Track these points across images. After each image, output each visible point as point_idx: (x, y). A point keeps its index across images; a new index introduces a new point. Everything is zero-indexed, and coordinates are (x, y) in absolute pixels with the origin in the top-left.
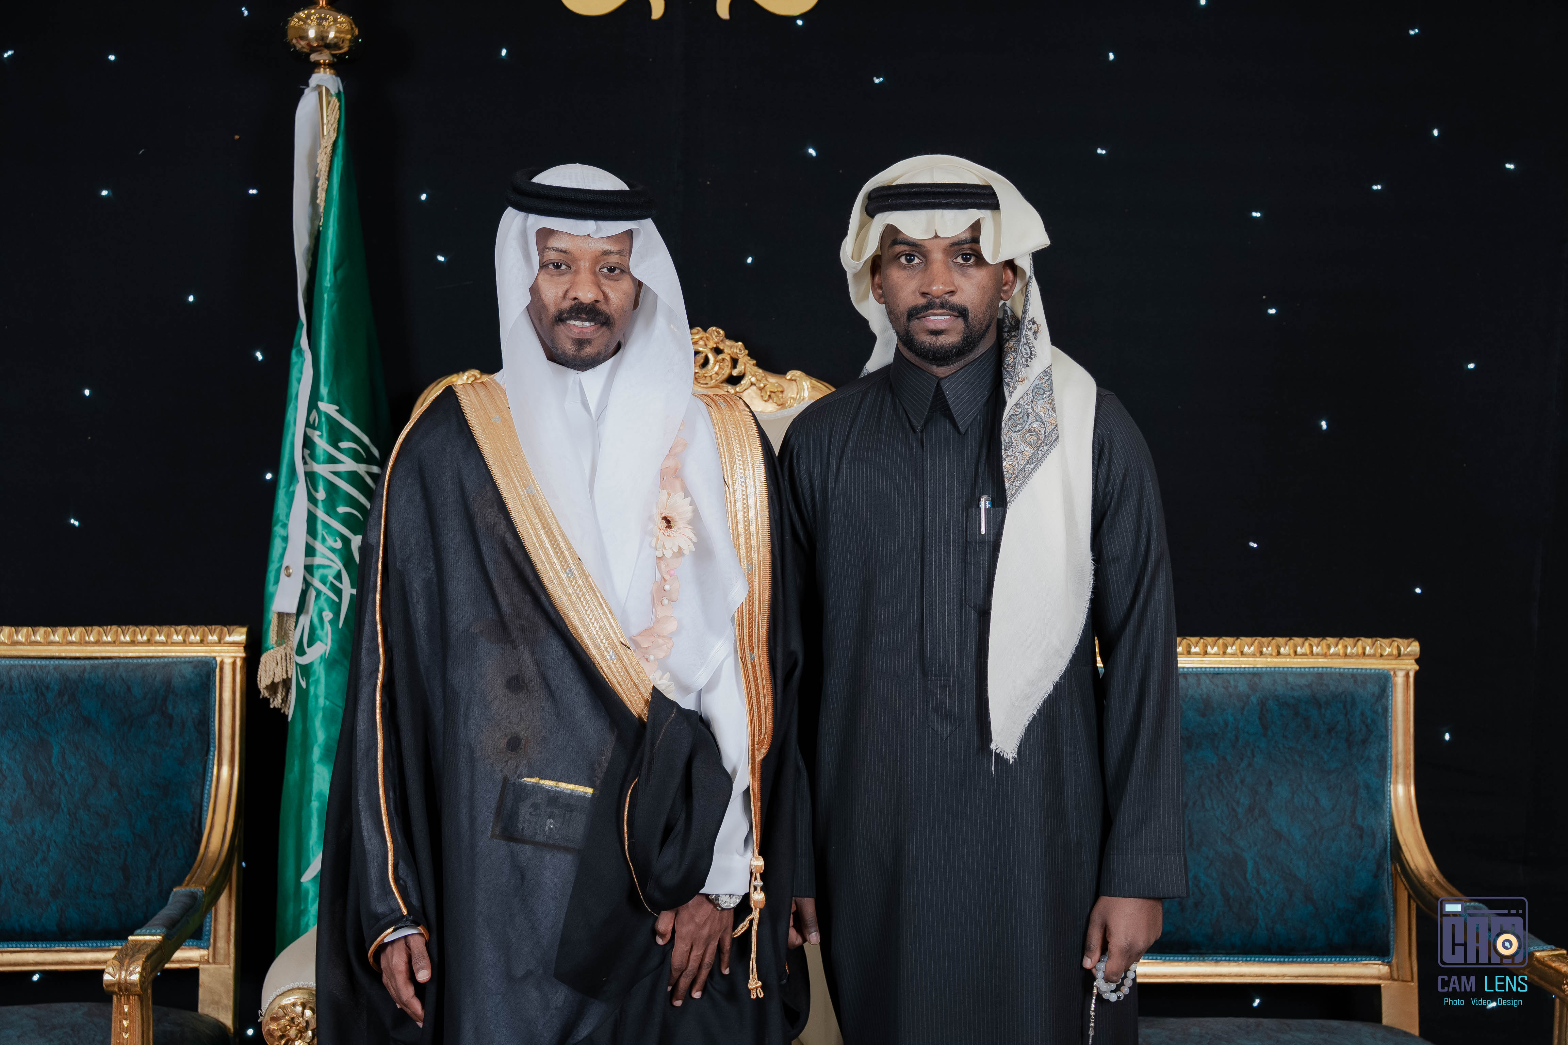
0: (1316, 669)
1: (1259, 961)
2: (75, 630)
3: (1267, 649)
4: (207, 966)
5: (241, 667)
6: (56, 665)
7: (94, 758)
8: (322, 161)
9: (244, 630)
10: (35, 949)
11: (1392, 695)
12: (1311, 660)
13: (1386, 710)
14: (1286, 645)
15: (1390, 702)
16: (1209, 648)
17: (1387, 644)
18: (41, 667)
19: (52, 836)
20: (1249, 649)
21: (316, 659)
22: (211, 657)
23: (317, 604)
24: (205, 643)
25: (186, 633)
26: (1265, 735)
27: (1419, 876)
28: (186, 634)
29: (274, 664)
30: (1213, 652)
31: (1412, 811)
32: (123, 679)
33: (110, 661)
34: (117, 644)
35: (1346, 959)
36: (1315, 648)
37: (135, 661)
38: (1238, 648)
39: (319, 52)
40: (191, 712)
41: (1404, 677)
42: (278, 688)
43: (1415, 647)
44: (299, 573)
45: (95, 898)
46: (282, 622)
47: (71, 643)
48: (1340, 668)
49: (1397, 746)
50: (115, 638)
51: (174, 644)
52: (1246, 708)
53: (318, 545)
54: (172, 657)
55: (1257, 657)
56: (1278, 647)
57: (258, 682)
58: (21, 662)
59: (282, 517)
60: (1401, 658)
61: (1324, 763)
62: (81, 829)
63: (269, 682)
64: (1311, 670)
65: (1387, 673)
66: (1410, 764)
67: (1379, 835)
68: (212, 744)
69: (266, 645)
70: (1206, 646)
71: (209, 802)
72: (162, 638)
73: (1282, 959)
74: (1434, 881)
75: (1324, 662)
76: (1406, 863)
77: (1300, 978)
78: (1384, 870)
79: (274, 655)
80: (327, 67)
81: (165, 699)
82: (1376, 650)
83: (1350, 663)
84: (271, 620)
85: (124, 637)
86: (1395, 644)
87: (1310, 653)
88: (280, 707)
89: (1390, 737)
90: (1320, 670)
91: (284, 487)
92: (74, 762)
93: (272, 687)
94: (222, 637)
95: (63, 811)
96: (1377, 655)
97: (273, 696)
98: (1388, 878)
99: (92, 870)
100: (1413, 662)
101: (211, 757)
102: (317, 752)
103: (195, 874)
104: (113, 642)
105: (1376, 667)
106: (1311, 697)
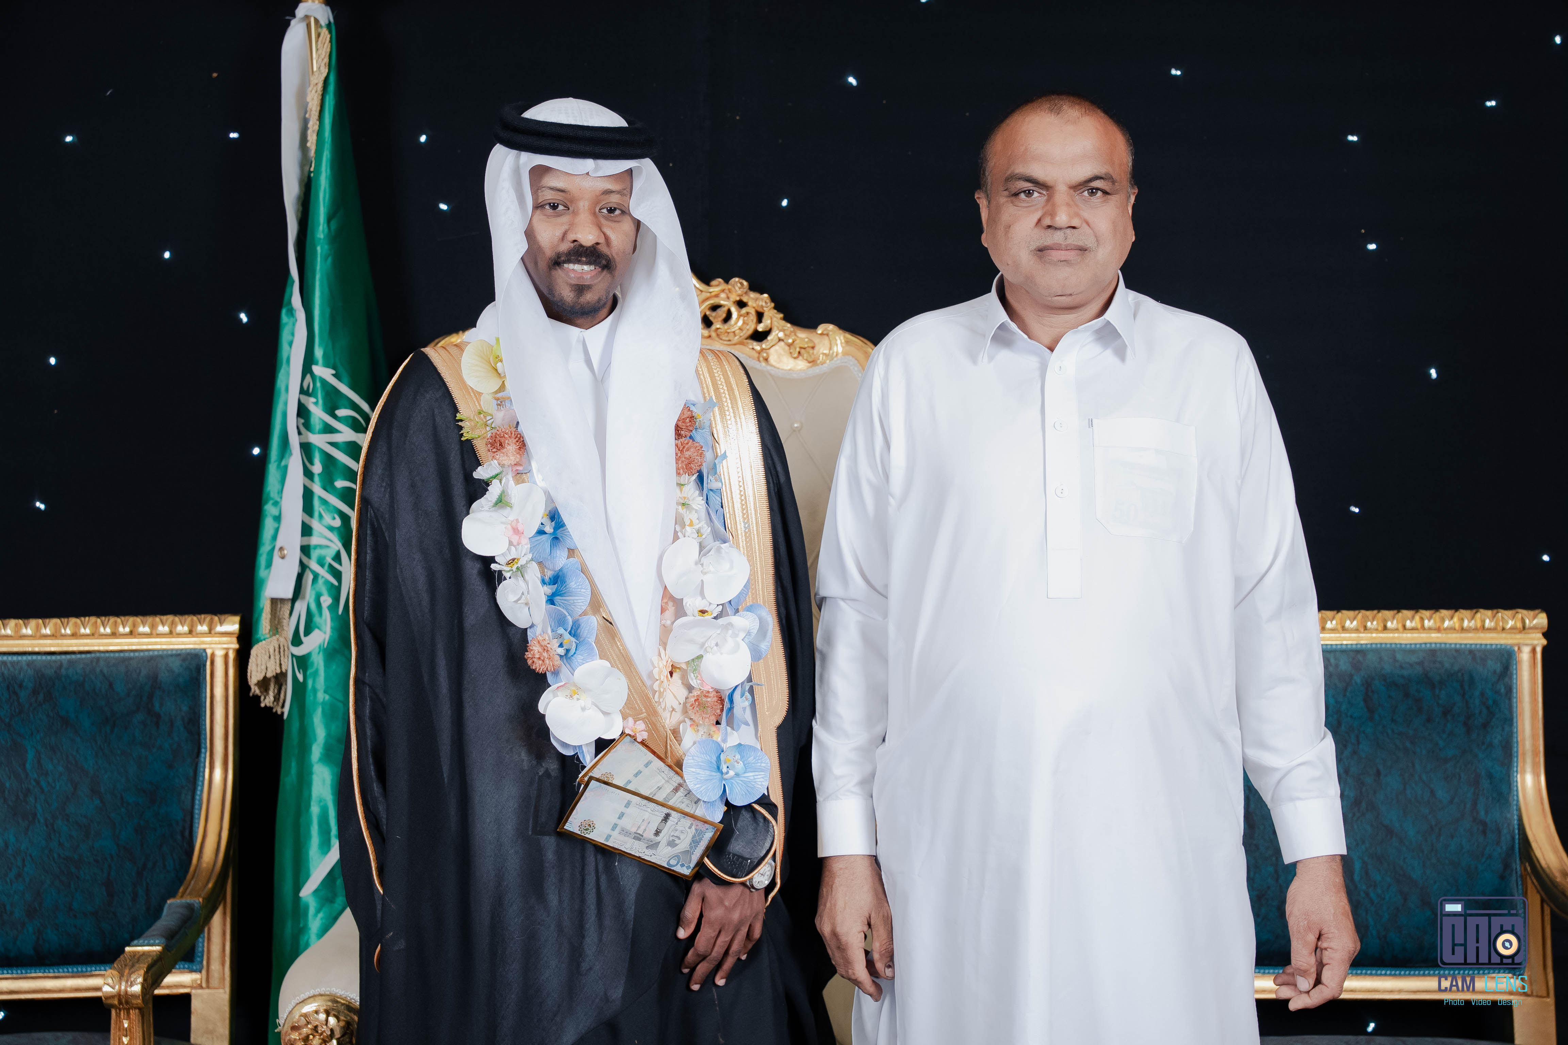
0: (1428, 646)
1: (1371, 974)
2: (49, 622)
3: (1372, 624)
4: (199, 992)
5: (233, 660)
6: (29, 660)
7: (73, 762)
8: (312, 100)
9: (237, 619)
11: (1516, 674)
12: (1423, 635)
13: (1509, 690)
14: (1394, 618)
15: (1515, 681)
17: (1510, 615)
18: (12, 663)
19: (27, 849)
20: (1352, 623)
21: (314, 649)
22: (200, 649)
23: (314, 589)
24: (194, 633)
25: (173, 623)
26: (1371, 719)
27: (1551, 875)
28: (173, 625)
29: (266, 657)
31: (1542, 803)
32: (104, 675)
33: (88, 656)
34: (96, 636)
36: (1426, 622)
37: (117, 655)
38: (1339, 622)
40: (180, 710)
41: (1530, 652)
42: (270, 684)
43: (1542, 620)
44: (294, 554)
45: (75, 916)
46: (276, 608)
47: (45, 637)
48: (1456, 644)
49: (1523, 731)
50: (93, 630)
51: (160, 635)
52: (1350, 689)
53: (315, 524)
54: (158, 650)
55: (1361, 633)
56: (1385, 621)
57: (250, 677)
59: (274, 495)
60: (1525, 631)
61: (1440, 750)
62: (59, 841)
63: (260, 677)
64: (1423, 646)
65: (1510, 648)
66: (1539, 752)
67: (1505, 831)
68: (203, 745)
69: (259, 635)
71: (200, 809)
72: (146, 629)
73: (1398, 972)
75: (1438, 638)
76: (1536, 862)
77: (1418, 993)
78: (1512, 871)
79: (266, 647)
81: (151, 696)
82: (1497, 623)
83: (1467, 638)
84: (263, 608)
85: (105, 629)
86: (1520, 616)
87: (1421, 627)
88: (271, 705)
89: (1515, 720)
90: (1433, 646)
91: (275, 462)
92: (50, 767)
93: (264, 683)
94: (212, 627)
95: (39, 822)
96: (1499, 628)
97: (265, 694)
98: (1517, 880)
99: (72, 886)
100: (1540, 635)
101: (202, 760)
102: (316, 751)
103: (188, 887)
104: (92, 634)
105: (1497, 642)
106: (1423, 676)
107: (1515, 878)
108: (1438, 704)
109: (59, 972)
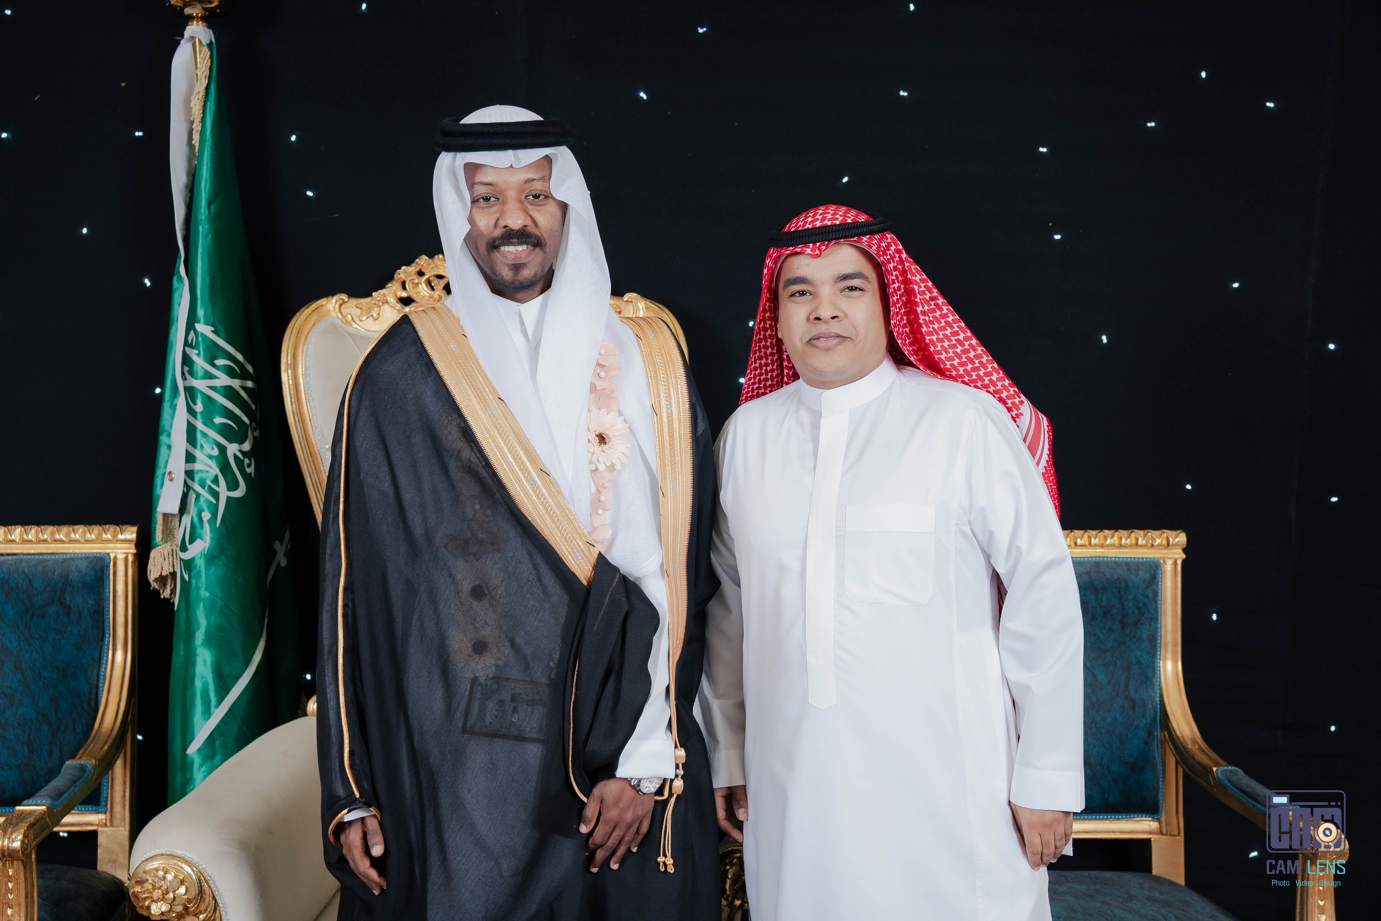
0: (1094, 559)
4: (104, 829)
5: (132, 562)
8: (196, 104)
9: (135, 529)
11: (1161, 582)
12: (1090, 551)
13: (1156, 594)
15: (1160, 587)
17: (1157, 535)
21: (198, 554)
22: (105, 553)
23: (197, 506)
24: (100, 540)
25: (83, 531)
27: (1184, 743)
29: (162, 559)
31: (1179, 684)
32: (25, 574)
33: (14, 557)
34: (21, 542)
35: (1120, 817)
37: (37, 557)
39: (191, 7)
40: (87, 603)
41: (1173, 564)
42: (167, 580)
43: (1182, 539)
44: (180, 477)
45: (2, 768)
46: (167, 522)
48: (1115, 558)
49: (1166, 627)
50: (19, 538)
51: (71, 541)
53: (197, 453)
54: (71, 554)
57: (148, 575)
59: (167, 428)
60: (1169, 548)
61: (1101, 642)
63: (157, 575)
64: (1090, 559)
65: (1157, 561)
66: (1178, 643)
67: (1150, 706)
68: (107, 631)
69: (154, 543)
71: (104, 683)
72: (61, 536)
74: (1197, 747)
75: (1104, 553)
76: (1173, 732)
78: (1154, 737)
79: (162, 551)
80: (200, 20)
81: (63, 591)
82: (1147, 541)
83: (1124, 553)
84: (157, 521)
85: (27, 536)
86: (1165, 535)
89: (1159, 618)
90: (1098, 559)
94: (115, 535)
96: (1149, 545)
97: (163, 588)
98: (1157, 745)
100: (1181, 551)
101: (106, 643)
102: (199, 637)
103: (88, 748)
104: (17, 540)
105: (1147, 556)
106: (1089, 583)
107: (1156, 742)
108: (1100, 605)
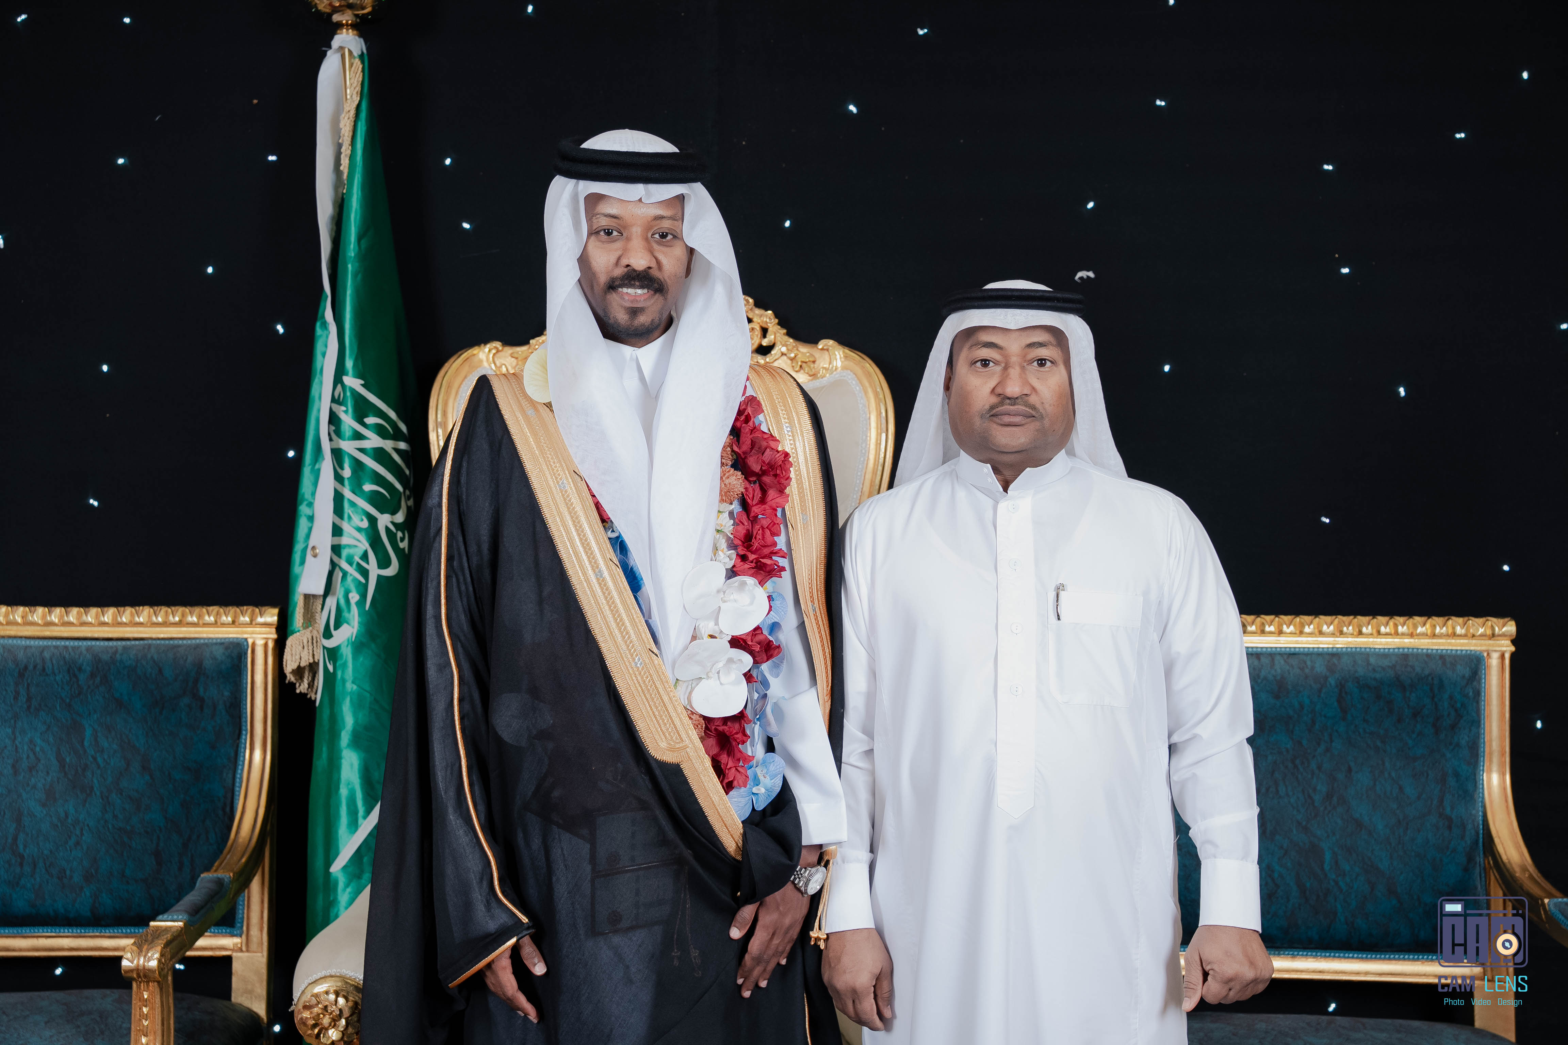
0: (1401, 650)
2: (107, 610)
3: (1348, 629)
4: (240, 954)
5: (271, 649)
6: (89, 646)
7: (127, 741)
8: (345, 125)
9: (276, 611)
10: (70, 934)
11: (1485, 679)
12: (1396, 640)
13: (1478, 694)
14: (1369, 624)
15: (1483, 685)
16: (1285, 626)
17: (1480, 624)
18: (74, 648)
19: (85, 820)
20: (1328, 628)
21: (344, 642)
22: (242, 639)
23: (344, 586)
24: (237, 624)
25: (218, 613)
26: (1344, 719)
27: (1513, 871)
29: (301, 648)
30: (1288, 631)
31: (1506, 801)
32: (154, 661)
33: (142, 642)
34: (149, 625)
36: (1400, 628)
37: (167, 642)
38: (1316, 626)
39: (341, 13)
40: (223, 695)
41: (1498, 658)
42: (307, 672)
43: (1511, 628)
44: (325, 554)
45: (128, 883)
46: (309, 604)
48: (1428, 649)
49: (1490, 732)
50: (147, 619)
51: (206, 625)
52: (1324, 690)
53: (345, 525)
54: (204, 639)
55: (1337, 637)
56: (1360, 626)
57: (285, 667)
58: (54, 643)
59: (308, 496)
60: (1495, 638)
61: (1409, 749)
62: (114, 813)
63: (295, 666)
64: (1396, 650)
65: (1480, 654)
66: (1505, 752)
67: (1470, 827)
68: (244, 728)
69: (294, 628)
70: (1282, 625)
71: (240, 787)
72: (194, 619)
74: (1528, 875)
75: (1410, 642)
76: (1499, 858)
78: (1476, 864)
79: (301, 638)
80: (350, 27)
81: (196, 681)
82: (1468, 630)
83: (1439, 644)
84: (297, 603)
85: (156, 618)
86: (1489, 623)
87: (1395, 633)
88: (306, 692)
89: (1482, 722)
90: (1406, 650)
91: (309, 465)
92: (106, 745)
93: (299, 672)
94: (254, 618)
95: (95, 794)
96: (1469, 635)
97: (300, 681)
98: (1481, 874)
99: (125, 854)
100: (1509, 642)
101: (243, 741)
102: (345, 738)
103: (223, 861)
104: (145, 623)
105: (1467, 648)
106: (1395, 679)
107: (1479, 870)
108: (1408, 705)
109: (114, 932)
